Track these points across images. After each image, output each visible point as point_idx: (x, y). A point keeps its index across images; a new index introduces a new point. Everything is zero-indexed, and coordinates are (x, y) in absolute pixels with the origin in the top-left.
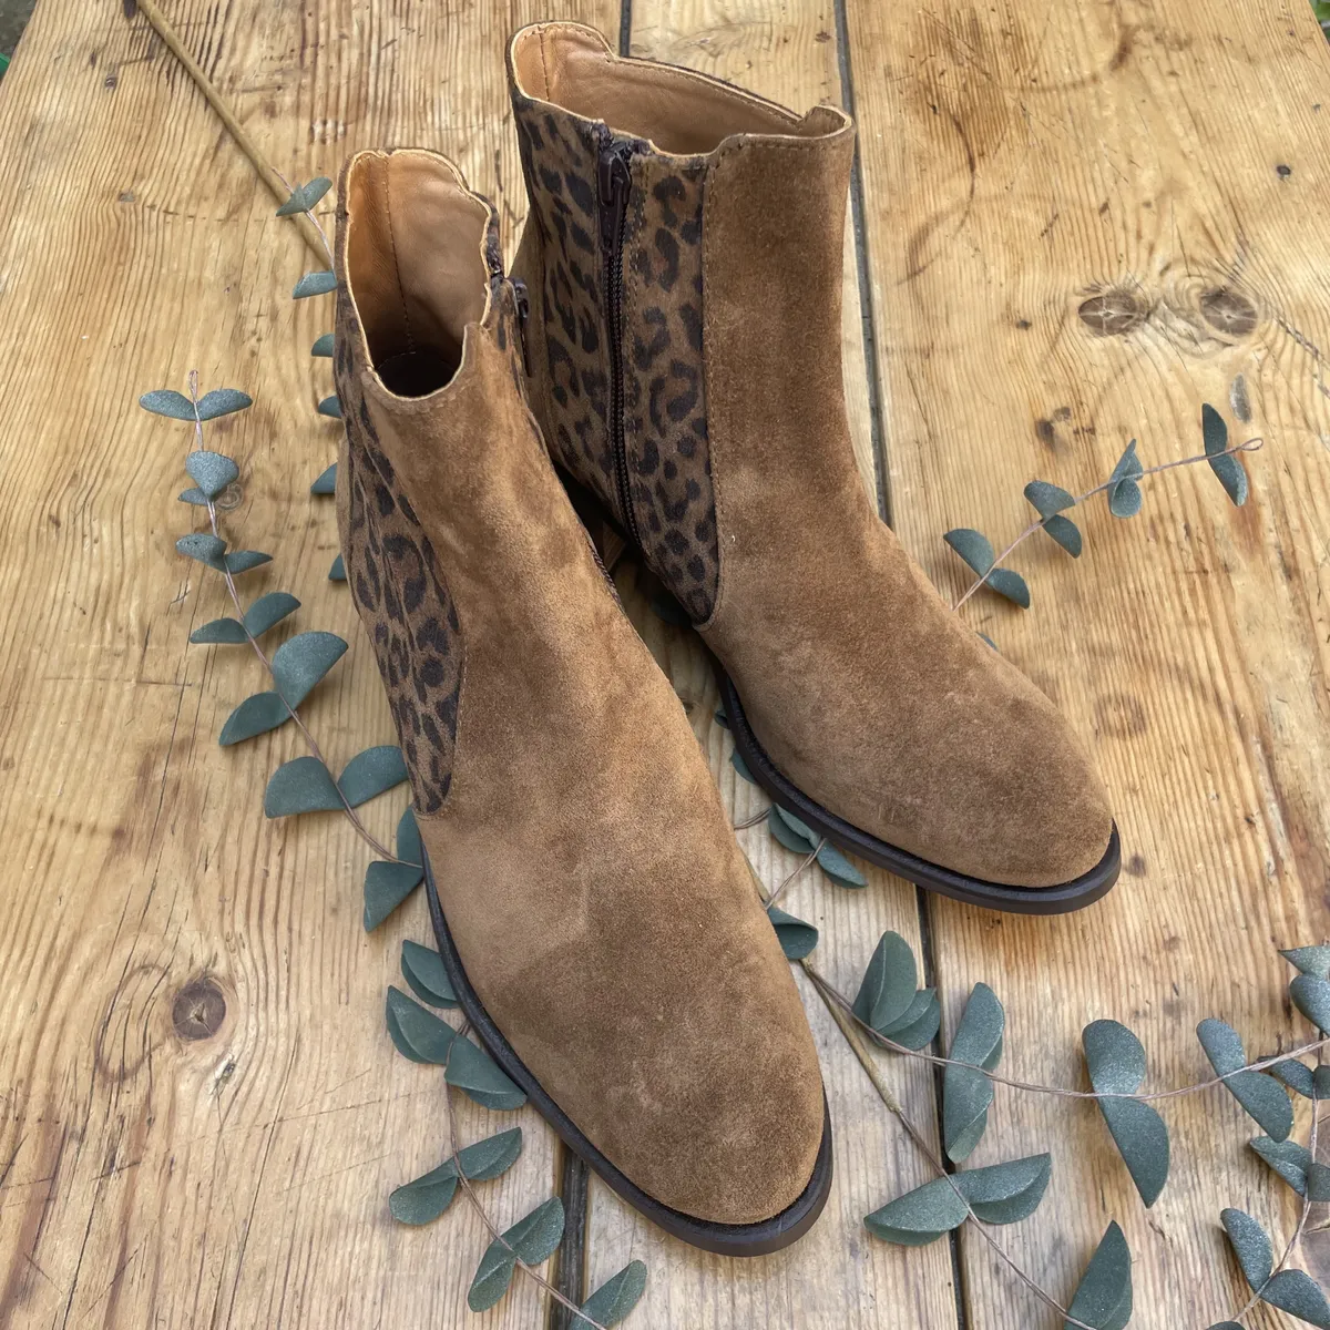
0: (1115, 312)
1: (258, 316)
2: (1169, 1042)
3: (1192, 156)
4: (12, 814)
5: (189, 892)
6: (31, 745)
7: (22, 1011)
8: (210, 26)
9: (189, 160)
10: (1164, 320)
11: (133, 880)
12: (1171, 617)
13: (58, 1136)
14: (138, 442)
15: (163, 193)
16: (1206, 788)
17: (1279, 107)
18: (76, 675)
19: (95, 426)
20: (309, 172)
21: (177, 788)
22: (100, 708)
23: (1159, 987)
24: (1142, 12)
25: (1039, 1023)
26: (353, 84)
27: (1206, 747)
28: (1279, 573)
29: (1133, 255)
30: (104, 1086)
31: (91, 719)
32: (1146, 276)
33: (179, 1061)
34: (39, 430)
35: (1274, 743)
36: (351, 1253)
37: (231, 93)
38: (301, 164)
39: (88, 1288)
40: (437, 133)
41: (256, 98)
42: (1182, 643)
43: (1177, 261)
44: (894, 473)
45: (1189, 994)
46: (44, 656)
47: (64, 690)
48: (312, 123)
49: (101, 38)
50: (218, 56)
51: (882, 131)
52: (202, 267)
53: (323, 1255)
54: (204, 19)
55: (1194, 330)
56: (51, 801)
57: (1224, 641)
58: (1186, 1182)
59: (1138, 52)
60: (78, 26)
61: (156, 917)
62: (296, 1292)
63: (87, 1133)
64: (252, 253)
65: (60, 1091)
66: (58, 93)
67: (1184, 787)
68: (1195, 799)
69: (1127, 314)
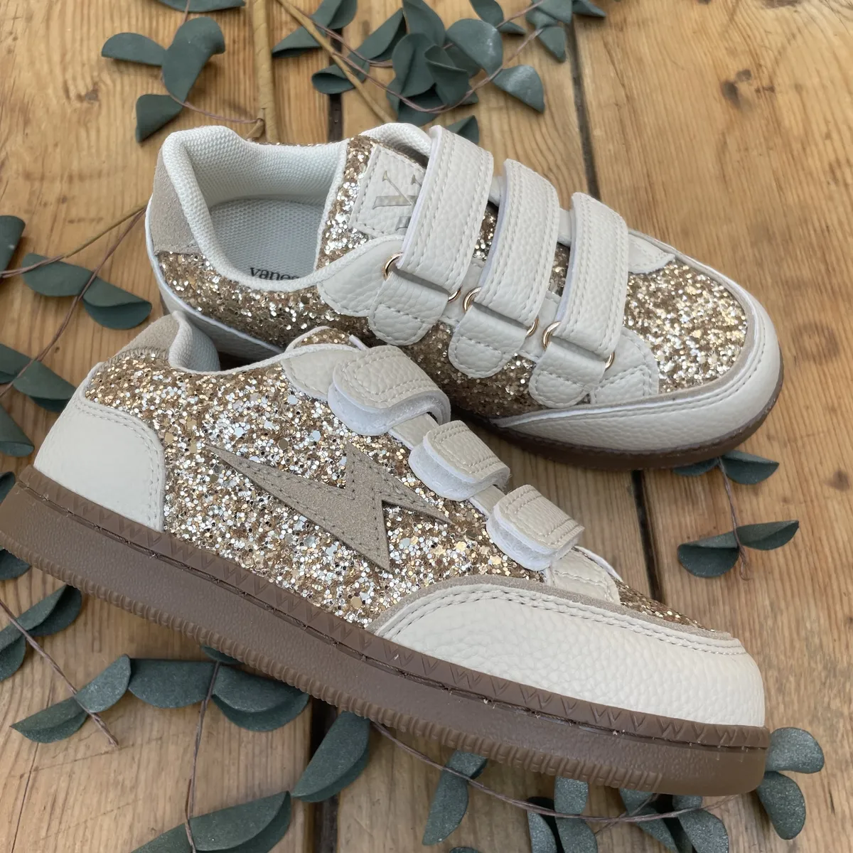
44: (597, 133)
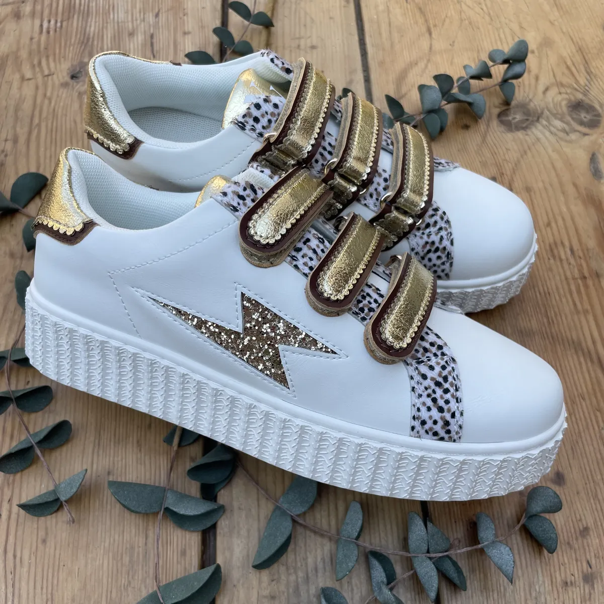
0: (518, 117)
1: (6, 140)
3: (556, 23)
10: (548, 120)
12: (566, 307)
16: (597, 422)
20: (39, 52)
23: (579, 563)
25: (505, 595)
27: (595, 393)
29: (526, 83)
38: (34, 47)
40: (116, 24)
41: (9, 9)
42: (575, 325)
43: (552, 85)
45: (598, 567)
48: (42, 22)
51: (377, 14)
55: (565, 126)
67: (584, 423)
68: (591, 428)
69: (526, 118)
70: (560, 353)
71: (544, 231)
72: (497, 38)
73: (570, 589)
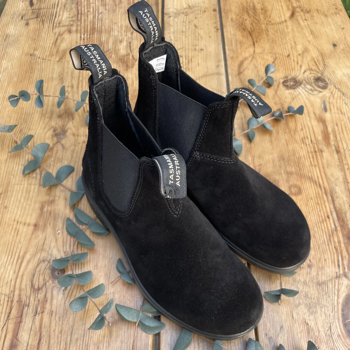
0: (292, 83)
1: (68, 87)
2: (309, 275)
3: (311, 42)
4: (7, 220)
5: (54, 240)
6: (12, 202)
7: (12, 272)
8: (53, 9)
9: (48, 45)
10: (304, 85)
11: (40, 238)
12: (307, 163)
13: (22, 306)
14: (37, 121)
15: (42, 54)
16: (317, 209)
17: (334, 29)
18: (23, 183)
19: (26, 117)
21: (50, 213)
22: (30, 192)
24: (298, 3)
26: (92, 24)
27: (317, 198)
28: (335, 152)
29: (296, 69)
30: (34, 292)
31: (27, 195)
32: (299, 74)
33: (53, 285)
34: (11, 118)
35: (334, 197)
36: (100, 334)
37: (59, 26)
39: (31, 345)
40: (114, 37)
41: (66, 28)
42: (311, 171)
43: (307, 70)
45: (314, 262)
46: (14, 178)
47: (20, 187)
48: (81, 35)
49: (24, 12)
50: (55, 17)
51: (231, 35)
52: (53, 74)
53: (92, 335)
54: (51, 7)
55: (312, 88)
56: (17, 217)
57: (321, 170)
58: (314, 311)
59: (297, 14)
60: (18, 9)
61: (46, 247)
62: (86, 345)
63: (30, 304)
64: (66, 70)
65: (23, 293)
66: (13, 27)
67: (311, 208)
68: (314, 211)
69: (295, 84)
70: (303, 181)
71: (300, 133)
72: (284, 48)
73: (302, 270)
